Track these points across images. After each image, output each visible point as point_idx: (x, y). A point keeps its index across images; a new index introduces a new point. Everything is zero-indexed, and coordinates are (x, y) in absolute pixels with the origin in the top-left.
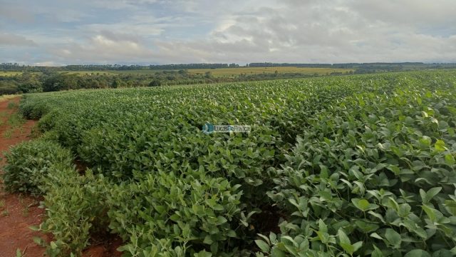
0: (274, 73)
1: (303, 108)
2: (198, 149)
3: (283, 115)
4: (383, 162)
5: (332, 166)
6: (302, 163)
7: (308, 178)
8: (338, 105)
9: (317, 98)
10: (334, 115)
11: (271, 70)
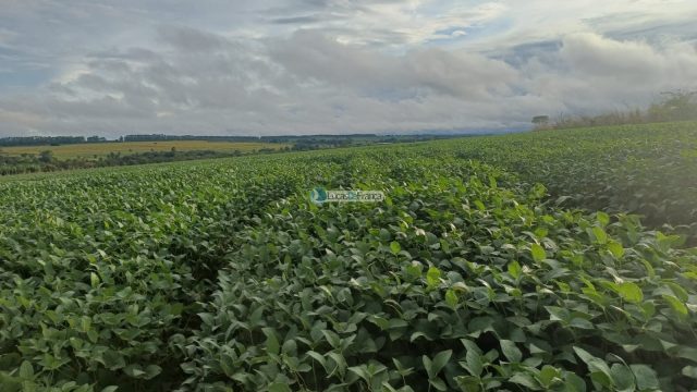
0: (170, 150)
1: (225, 215)
2: (21, 320)
3: (191, 232)
4: (361, 310)
5: (282, 325)
6: (231, 327)
7: (244, 357)
8: (279, 212)
9: (244, 197)
10: (276, 230)
11: (166, 147)
